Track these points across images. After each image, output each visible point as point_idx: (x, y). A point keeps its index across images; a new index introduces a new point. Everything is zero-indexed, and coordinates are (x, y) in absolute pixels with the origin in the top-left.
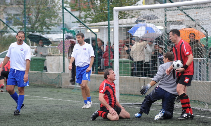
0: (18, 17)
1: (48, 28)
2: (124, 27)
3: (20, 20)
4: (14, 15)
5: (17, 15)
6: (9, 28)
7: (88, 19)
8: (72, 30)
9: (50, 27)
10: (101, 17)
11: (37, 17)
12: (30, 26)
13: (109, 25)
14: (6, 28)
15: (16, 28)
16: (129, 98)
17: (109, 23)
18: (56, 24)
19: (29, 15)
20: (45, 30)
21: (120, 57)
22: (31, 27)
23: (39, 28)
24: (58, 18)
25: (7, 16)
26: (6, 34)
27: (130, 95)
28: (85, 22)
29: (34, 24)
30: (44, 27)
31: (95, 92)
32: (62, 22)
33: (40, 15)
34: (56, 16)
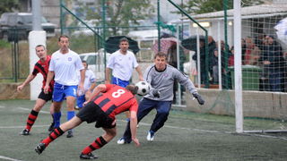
0: (93, 6)
1: (136, 23)
2: (249, 19)
3: (96, 11)
4: (88, 4)
5: (92, 4)
6: (80, 23)
7: (194, 8)
8: (170, 24)
9: (138, 21)
10: (213, 5)
11: (119, 6)
12: (109, 19)
13: (226, 16)
14: (76, 23)
15: (90, 23)
16: (257, 123)
17: (225, 13)
18: (146, 15)
19: (108, 4)
20: (131, 25)
21: (243, 63)
22: (112, 22)
23: (123, 22)
24: (150, 8)
25: (77, 6)
26: (77, 32)
27: (258, 118)
28: (190, 13)
29: (116, 17)
30: (130, 21)
31: (206, 114)
32: (156, 13)
33: (123, 4)
34: (147, 5)
